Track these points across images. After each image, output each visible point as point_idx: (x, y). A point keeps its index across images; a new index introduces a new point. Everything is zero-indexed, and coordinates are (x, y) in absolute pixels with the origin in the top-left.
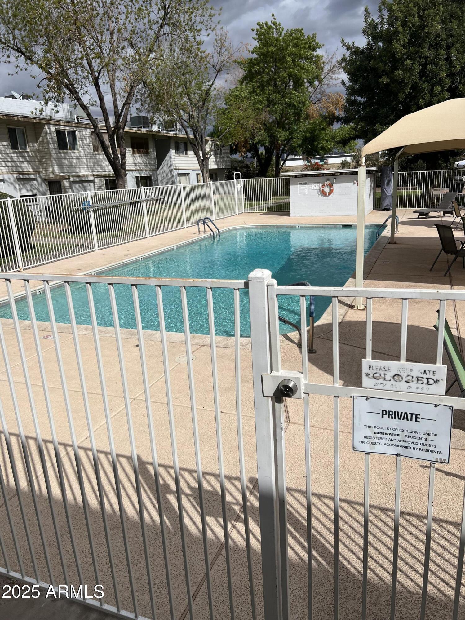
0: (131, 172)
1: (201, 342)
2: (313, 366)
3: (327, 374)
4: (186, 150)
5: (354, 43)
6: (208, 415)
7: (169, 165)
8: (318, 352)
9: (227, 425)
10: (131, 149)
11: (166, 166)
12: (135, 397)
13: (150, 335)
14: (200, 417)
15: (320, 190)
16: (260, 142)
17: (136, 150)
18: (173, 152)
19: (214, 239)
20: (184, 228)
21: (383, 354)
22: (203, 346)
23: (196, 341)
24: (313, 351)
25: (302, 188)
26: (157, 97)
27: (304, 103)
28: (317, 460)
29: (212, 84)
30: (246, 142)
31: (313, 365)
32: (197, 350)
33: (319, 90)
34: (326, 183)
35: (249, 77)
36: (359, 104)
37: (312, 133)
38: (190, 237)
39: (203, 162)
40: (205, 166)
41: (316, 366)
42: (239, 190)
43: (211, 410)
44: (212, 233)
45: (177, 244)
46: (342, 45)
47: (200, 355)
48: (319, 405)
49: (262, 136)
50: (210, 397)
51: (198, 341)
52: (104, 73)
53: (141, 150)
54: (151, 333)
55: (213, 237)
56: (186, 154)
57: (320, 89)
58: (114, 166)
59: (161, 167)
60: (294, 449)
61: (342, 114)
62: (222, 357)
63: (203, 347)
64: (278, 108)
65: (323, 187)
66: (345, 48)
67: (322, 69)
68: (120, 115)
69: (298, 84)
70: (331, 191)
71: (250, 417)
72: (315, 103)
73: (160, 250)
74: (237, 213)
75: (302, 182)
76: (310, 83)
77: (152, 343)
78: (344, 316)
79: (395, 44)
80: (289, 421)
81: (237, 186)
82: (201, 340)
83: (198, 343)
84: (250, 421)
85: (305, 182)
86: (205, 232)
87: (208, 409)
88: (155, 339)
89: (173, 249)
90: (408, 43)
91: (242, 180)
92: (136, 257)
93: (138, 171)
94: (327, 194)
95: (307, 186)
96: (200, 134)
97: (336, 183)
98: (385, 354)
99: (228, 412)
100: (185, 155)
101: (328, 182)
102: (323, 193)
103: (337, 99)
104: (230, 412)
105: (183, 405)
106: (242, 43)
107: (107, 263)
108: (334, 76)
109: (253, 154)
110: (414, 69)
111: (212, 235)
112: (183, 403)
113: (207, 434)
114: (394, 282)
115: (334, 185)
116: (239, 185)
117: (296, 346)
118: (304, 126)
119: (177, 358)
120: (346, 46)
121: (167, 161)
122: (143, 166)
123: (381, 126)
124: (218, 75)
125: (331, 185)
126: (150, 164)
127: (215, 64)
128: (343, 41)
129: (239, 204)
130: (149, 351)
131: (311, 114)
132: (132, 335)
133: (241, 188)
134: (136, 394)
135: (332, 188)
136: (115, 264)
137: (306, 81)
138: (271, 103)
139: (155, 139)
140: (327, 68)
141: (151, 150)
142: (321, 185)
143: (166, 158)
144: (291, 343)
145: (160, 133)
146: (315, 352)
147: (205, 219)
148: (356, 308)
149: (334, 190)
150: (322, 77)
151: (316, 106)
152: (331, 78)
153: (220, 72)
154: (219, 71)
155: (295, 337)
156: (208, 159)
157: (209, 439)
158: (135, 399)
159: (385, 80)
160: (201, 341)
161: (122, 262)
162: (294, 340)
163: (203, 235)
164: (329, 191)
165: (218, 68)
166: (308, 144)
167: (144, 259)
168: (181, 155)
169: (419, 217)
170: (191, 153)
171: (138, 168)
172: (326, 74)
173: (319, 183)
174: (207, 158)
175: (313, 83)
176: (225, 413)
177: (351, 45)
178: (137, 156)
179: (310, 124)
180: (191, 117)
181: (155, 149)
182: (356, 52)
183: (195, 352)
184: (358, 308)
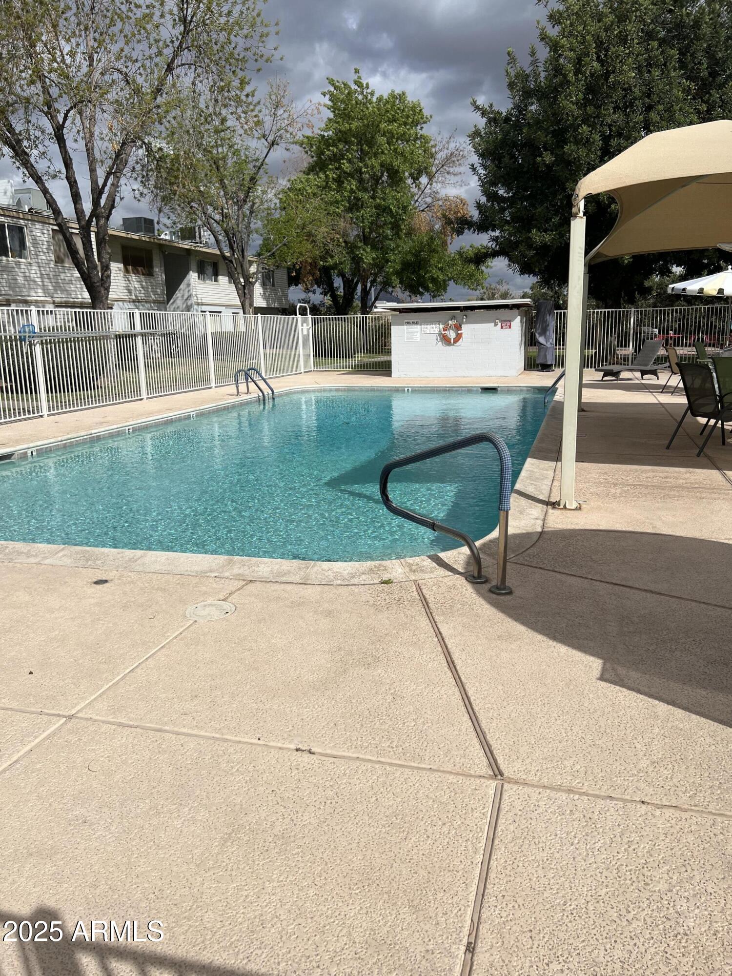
0: (121, 303)
1: (247, 573)
2: (515, 623)
3: (555, 643)
4: (216, 274)
5: (491, 105)
6: (274, 762)
7: (186, 297)
8: (518, 592)
9: (329, 793)
10: (121, 266)
11: (180, 298)
12: (73, 712)
13: (130, 560)
14: (251, 768)
15: (440, 334)
16: (335, 267)
17: (130, 268)
18: (193, 276)
19: (264, 404)
20: (211, 388)
21: (660, 594)
22: (251, 581)
23: (236, 570)
24: (504, 589)
25: (410, 330)
26: (169, 171)
27: (405, 208)
28: (624, 912)
29: (262, 165)
30: (314, 264)
31: (516, 620)
32: (239, 590)
33: (429, 191)
34: (450, 322)
35: (318, 166)
36: (502, 199)
37: (417, 255)
38: (221, 399)
39: (245, 293)
40: (248, 296)
41: (523, 623)
42: (305, 333)
43: (280, 745)
44: (261, 394)
45: (198, 409)
46: (473, 109)
47: (247, 601)
48: (566, 725)
49: (339, 256)
50: (275, 707)
51: (241, 571)
52: (74, 119)
53: (140, 269)
54: (132, 556)
55: (263, 400)
56: (216, 280)
57: (430, 189)
58: (88, 281)
59: (172, 301)
60: (541, 873)
61: (475, 214)
62: (299, 605)
63: (251, 584)
64: (367, 213)
65: (445, 330)
66: (479, 113)
67: (432, 156)
68: (101, 192)
69: (395, 178)
70: (459, 337)
71: (391, 764)
72: (423, 211)
73: (165, 416)
74: (302, 370)
75: (411, 321)
76: (413, 178)
77: (133, 575)
78: (544, 520)
79: (563, 100)
80: (501, 774)
81: (302, 325)
82: (246, 568)
83: (239, 575)
84: (391, 777)
85: (416, 321)
86: (248, 392)
87: (272, 744)
88: (141, 569)
89: (189, 417)
90: (583, 99)
91: (310, 317)
92: (119, 426)
93: (134, 301)
94: (452, 342)
95: (419, 327)
96: (240, 244)
97: (467, 323)
98: (664, 595)
99: (329, 751)
100: (213, 282)
101: (454, 322)
102: (446, 340)
103: (457, 206)
104: (335, 753)
105: (202, 733)
106: (311, 101)
107: (61, 434)
108: (451, 170)
109: (325, 289)
110: (593, 142)
111: (261, 397)
112: (202, 728)
113: (273, 826)
114: (612, 465)
115: (463, 326)
116: (305, 325)
117: (463, 579)
118: (406, 245)
119: (190, 609)
120: (479, 109)
121: (182, 292)
122: (142, 296)
123: (539, 234)
124: (272, 150)
125: (458, 327)
126: (155, 293)
127: (267, 133)
128: (475, 102)
129: (305, 355)
130: (125, 593)
131: (416, 227)
132: (87, 560)
133: (308, 330)
134: (76, 704)
135: (459, 332)
136: (75, 435)
137: (407, 174)
138: (355, 206)
139: (163, 252)
140: (441, 156)
141: (156, 270)
142: (441, 326)
143: (182, 286)
144: (450, 573)
145: (173, 242)
146: (510, 593)
147: (249, 370)
148: (562, 507)
149: (464, 336)
150: (434, 169)
151: (423, 215)
152: (448, 173)
153: (275, 146)
154: (273, 145)
155: (456, 561)
156: (253, 284)
157: (279, 842)
158: (71, 717)
159: (548, 158)
160: (246, 571)
161: (89, 432)
162: (455, 567)
163: (244, 397)
164: (455, 336)
165: (271, 138)
166: (413, 273)
167: (134, 430)
168: (208, 282)
169: (604, 379)
170: (223, 280)
171: (134, 298)
172: (440, 166)
173: (439, 322)
174: (250, 282)
175: (418, 179)
176: (321, 754)
177: (488, 108)
178: (134, 278)
179: (413, 241)
180: (225, 216)
181: (163, 268)
182: (494, 119)
183: (233, 596)
184: (568, 507)
